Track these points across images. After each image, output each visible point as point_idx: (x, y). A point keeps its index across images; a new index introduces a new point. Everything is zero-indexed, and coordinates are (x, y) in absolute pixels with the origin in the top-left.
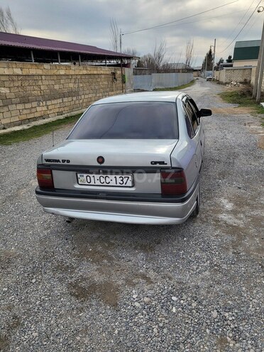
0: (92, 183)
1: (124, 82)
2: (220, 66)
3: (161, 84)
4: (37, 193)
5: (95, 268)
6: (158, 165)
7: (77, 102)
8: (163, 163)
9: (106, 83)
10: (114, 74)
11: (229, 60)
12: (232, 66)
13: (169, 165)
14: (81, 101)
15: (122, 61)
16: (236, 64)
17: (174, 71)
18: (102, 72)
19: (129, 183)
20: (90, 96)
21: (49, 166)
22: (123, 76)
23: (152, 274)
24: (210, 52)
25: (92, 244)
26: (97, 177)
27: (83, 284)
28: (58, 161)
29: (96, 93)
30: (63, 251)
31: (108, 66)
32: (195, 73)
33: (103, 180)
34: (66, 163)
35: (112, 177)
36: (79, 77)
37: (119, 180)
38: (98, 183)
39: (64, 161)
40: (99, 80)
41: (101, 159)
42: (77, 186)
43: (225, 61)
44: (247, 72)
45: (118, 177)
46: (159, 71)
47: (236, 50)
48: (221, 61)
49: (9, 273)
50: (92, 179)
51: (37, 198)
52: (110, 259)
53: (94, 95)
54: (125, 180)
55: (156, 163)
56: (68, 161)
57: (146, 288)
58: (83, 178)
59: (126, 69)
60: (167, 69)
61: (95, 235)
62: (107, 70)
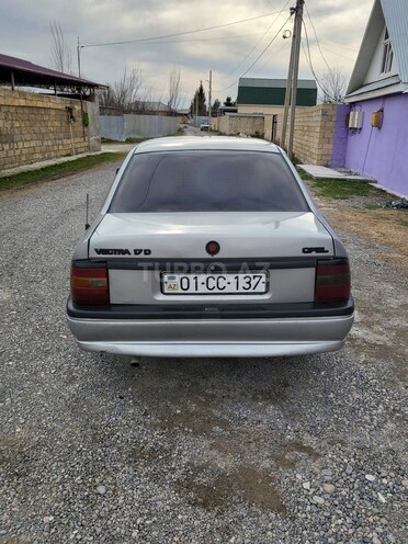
0: (190, 291)
1: (85, 124)
2: (216, 111)
3: (138, 132)
4: (71, 314)
5: (206, 443)
6: (314, 254)
7: (11, 153)
8: (321, 250)
9: (57, 124)
10: (70, 110)
11: (228, 103)
12: (236, 111)
13: (331, 253)
14: (18, 152)
15: (79, 90)
16: (243, 110)
17: (153, 113)
18: (50, 105)
19: (261, 288)
20: (33, 144)
21: (105, 261)
22: (85, 115)
23: (309, 440)
24: (201, 89)
26: (202, 278)
27: (202, 479)
28: (127, 252)
29: (43, 140)
30: (128, 422)
31: (59, 95)
32: (180, 119)
33: (212, 283)
34: (142, 255)
35: (231, 278)
36: (13, 110)
37: (243, 283)
38: (202, 289)
39: (137, 252)
40: (46, 118)
41: (213, 247)
42: (161, 298)
43: (222, 105)
44: (258, 122)
45: (241, 276)
46: (129, 111)
47: (241, 89)
48: (217, 104)
49: (37, 483)
50: (192, 282)
51: (71, 326)
52: (224, 424)
53: (39, 143)
54: (253, 282)
55: (310, 250)
56: (148, 252)
57: (315, 466)
58: (173, 281)
59: (89, 104)
60: (141, 109)
61: (172, 384)
62: (60, 104)
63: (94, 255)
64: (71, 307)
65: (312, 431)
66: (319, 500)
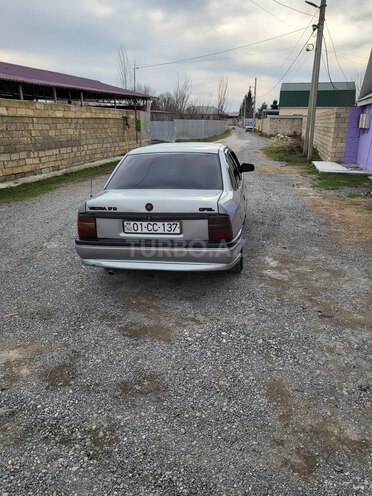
0: (139, 231)
1: (138, 129)
2: (263, 113)
3: (186, 134)
4: (77, 243)
5: (143, 315)
6: (206, 212)
7: (78, 154)
8: (210, 209)
9: (115, 130)
10: (125, 119)
11: (274, 106)
12: (277, 114)
13: (216, 211)
14: (83, 153)
15: (135, 102)
16: (284, 112)
17: (203, 117)
18: (110, 116)
19: (178, 231)
20: (95, 146)
21: (93, 214)
22: (138, 122)
24: (250, 94)
25: (134, 297)
26: (145, 224)
28: (104, 208)
29: (103, 143)
30: (105, 304)
31: (119, 107)
32: (230, 121)
33: (150, 227)
34: (112, 211)
35: (160, 224)
36: (81, 121)
37: (167, 227)
38: (145, 230)
39: (110, 209)
40: (106, 126)
41: (149, 206)
42: (123, 235)
43: (269, 107)
44: (296, 123)
45: (166, 224)
46: (182, 116)
47: (283, 93)
48: (264, 107)
50: (140, 226)
51: (77, 249)
52: (156, 308)
53: (100, 146)
54: (173, 227)
55: (204, 209)
56: (115, 209)
57: (196, 327)
58: (130, 225)
59: (142, 113)
60: (194, 114)
62: (117, 114)
63: (88, 210)
64: (78, 239)
65: (205, 315)
66: (189, 339)
